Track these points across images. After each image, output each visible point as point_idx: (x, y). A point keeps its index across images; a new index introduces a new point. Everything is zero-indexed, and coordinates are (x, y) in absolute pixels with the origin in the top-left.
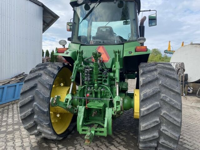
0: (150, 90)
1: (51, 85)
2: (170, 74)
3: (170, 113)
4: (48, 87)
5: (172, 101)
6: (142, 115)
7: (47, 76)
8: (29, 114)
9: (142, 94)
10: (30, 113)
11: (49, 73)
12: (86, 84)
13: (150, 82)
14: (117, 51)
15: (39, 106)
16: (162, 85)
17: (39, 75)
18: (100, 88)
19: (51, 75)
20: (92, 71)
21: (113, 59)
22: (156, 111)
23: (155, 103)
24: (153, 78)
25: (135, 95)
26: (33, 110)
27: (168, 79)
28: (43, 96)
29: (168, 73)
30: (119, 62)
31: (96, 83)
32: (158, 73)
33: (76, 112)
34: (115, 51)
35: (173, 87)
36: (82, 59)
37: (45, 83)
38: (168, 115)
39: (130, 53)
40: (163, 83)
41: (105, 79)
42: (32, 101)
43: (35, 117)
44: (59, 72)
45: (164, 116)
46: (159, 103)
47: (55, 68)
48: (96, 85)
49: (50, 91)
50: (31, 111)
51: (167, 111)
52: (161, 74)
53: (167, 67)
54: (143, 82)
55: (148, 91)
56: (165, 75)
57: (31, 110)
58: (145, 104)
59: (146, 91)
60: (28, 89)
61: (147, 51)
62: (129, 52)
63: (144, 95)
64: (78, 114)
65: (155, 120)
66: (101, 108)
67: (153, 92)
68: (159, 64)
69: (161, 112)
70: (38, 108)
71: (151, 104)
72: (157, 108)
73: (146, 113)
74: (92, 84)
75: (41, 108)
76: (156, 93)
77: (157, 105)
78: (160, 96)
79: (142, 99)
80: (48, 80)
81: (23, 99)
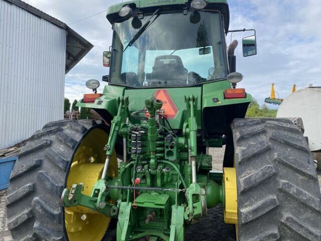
0: (256, 172)
1: (67, 162)
2: (293, 139)
3: (299, 218)
4: (61, 165)
5: (301, 193)
6: (243, 222)
8: (24, 220)
9: (242, 180)
10: (26, 217)
11: (65, 140)
12: (134, 160)
13: (255, 156)
14: (191, 97)
15: (43, 203)
16: (279, 162)
19: (69, 144)
20: (146, 134)
21: (184, 112)
22: (270, 215)
23: (267, 199)
24: (260, 148)
25: (227, 178)
26: (31, 212)
27: (289, 149)
28: (52, 185)
29: (289, 139)
31: (153, 158)
32: (268, 138)
33: (114, 214)
34: (187, 97)
35: (302, 165)
36: (127, 113)
37: (57, 158)
38: (296, 222)
39: (214, 102)
40: (281, 158)
41: (169, 149)
42: (31, 193)
43: (36, 225)
44: (84, 137)
45: (288, 224)
46: (275, 197)
47: (77, 131)
48: (152, 161)
49: (65, 174)
50: (27, 214)
51: (294, 214)
52: (275, 140)
53: (285, 126)
54: (243, 155)
55: (254, 173)
56: (282, 142)
57: (27, 212)
58: (249, 198)
59: (249, 174)
60: (24, 170)
61: (245, 97)
62: (213, 99)
63: (247, 181)
64: (119, 218)
65: (271, 232)
66: (163, 207)
67: (263, 175)
68: (269, 122)
69: (282, 216)
70: (42, 207)
71: (260, 198)
72: (273, 207)
73: (251, 217)
74: (144, 160)
75: (48, 208)
76: (269, 178)
77: (273, 202)
78: (277, 182)
79: (242, 189)
80: (62, 154)
81: (15, 190)
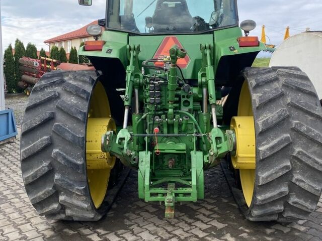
0: (272, 115)
1: (85, 113)
2: (304, 85)
3: (307, 151)
4: (80, 117)
5: (310, 130)
6: (261, 158)
7: (73, 98)
8: (44, 173)
9: (260, 123)
10: (46, 169)
11: (76, 91)
12: (151, 111)
13: (271, 101)
14: (207, 45)
15: (64, 154)
16: (292, 106)
17: (55, 95)
18: (177, 116)
21: (196, 61)
22: (284, 151)
23: (282, 137)
24: (275, 93)
25: (239, 125)
26: (51, 165)
27: (300, 94)
28: (73, 135)
29: (300, 85)
30: (212, 68)
31: (171, 108)
32: (281, 85)
33: (134, 162)
34: (204, 46)
35: (311, 107)
37: (73, 110)
38: (306, 155)
39: (231, 50)
40: (294, 102)
41: (186, 99)
42: (49, 146)
43: (57, 176)
45: (299, 157)
46: (289, 135)
48: (171, 111)
49: (85, 126)
50: (48, 166)
51: (303, 148)
52: (288, 87)
53: (295, 73)
54: (260, 101)
55: (270, 116)
56: (294, 87)
57: (47, 164)
58: (266, 138)
59: (265, 117)
60: (38, 123)
61: (258, 46)
62: (230, 48)
63: (264, 123)
64: (140, 166)
65: (284, 164)
67: (279, 117)
68: (280, 70)
69: (294, 151)
70: (64, 158)
71: (276, 137)
72: (287, 144)
73: (268, 154)
74: (160, 110)
75: (71, 159)
76: (284, 120)
77: (287, 139)
78: (290, 123)
79: (261, 130)
81: (29, 144)
